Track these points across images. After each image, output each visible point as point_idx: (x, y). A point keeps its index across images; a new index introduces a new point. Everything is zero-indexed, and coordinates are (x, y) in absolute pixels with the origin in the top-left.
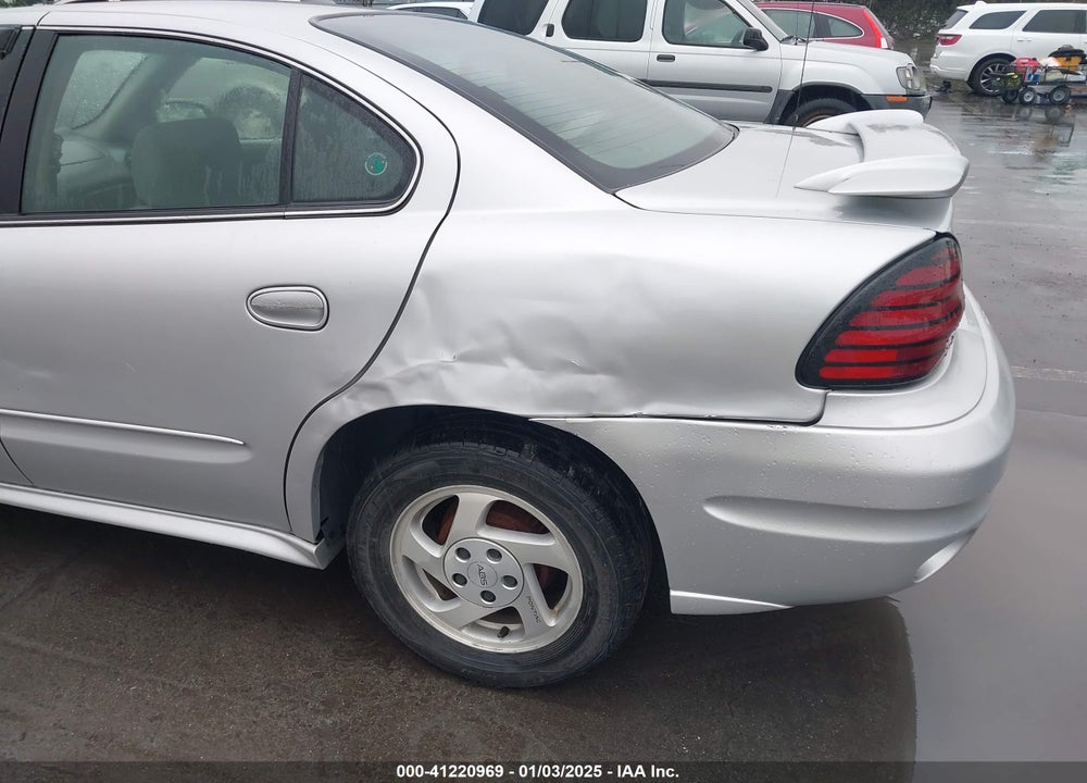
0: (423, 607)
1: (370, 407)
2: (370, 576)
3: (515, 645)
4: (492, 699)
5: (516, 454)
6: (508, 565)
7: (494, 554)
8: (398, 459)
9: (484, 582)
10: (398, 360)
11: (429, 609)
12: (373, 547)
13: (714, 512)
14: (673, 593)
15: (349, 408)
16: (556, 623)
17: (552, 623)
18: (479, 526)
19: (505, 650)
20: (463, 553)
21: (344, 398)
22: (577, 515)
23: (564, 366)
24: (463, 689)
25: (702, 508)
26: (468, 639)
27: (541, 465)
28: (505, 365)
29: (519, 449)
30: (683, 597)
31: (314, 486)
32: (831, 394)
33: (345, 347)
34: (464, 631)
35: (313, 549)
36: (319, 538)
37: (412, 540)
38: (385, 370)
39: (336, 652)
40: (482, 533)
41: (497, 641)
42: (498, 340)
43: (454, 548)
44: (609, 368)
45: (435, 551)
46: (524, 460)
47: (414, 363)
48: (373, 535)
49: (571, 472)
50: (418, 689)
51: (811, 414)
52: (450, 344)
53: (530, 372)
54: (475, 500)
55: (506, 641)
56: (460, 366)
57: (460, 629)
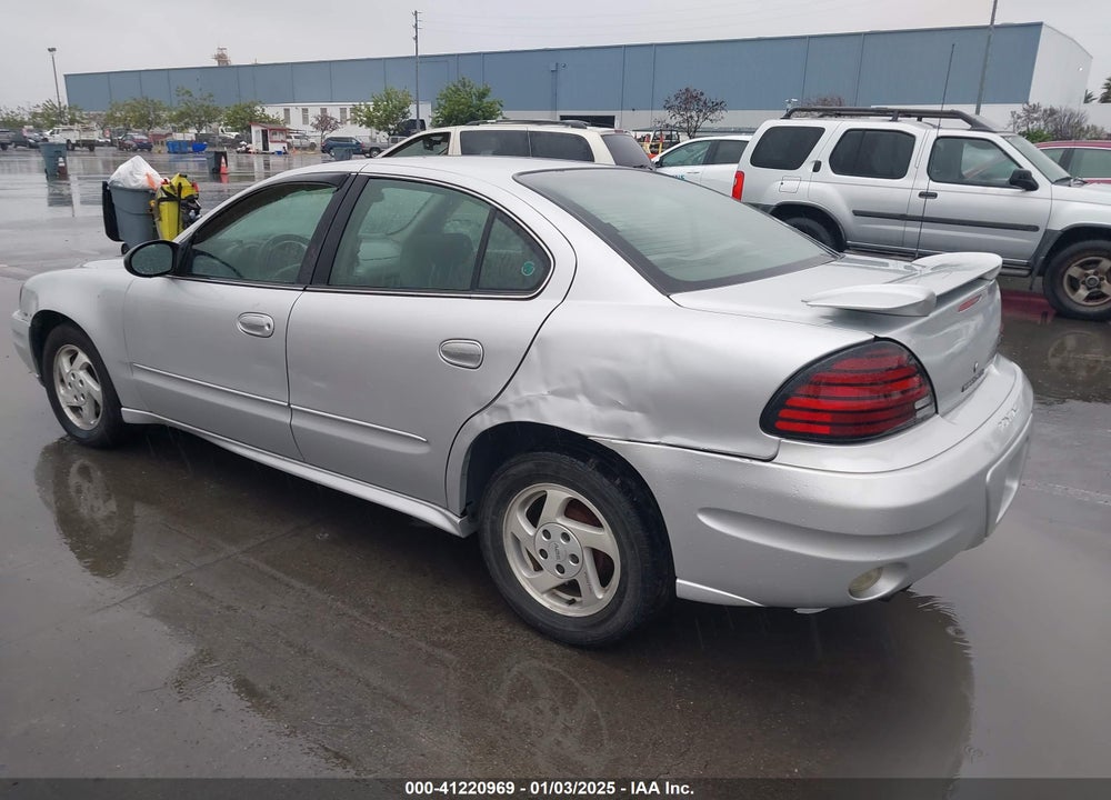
0: (520, 572)
1: (498, 421)
2: (489, 543)
3: (577, 611)
4: (556, 649)
5: (582, 464)
6: (574, 546)
7: (566, 537)
8: (513, 461)
9: (558, 557)
10: (517, 392)
11: (523, 574)
12: (493, 522)
13: (703, 519)
14: (678, 581)
15: (487, 421)
16: (602, 596)
17: (600, 597)
18: (557, 516)
19: (570, 614)
20: (547, 534)
21: (484, 414)
22: (617, 512)
23: (614, 404)
24: (539, 640)
25: (695, 515)
26: (545, 601)
27: (597, 473)
28: (577, 400)
29: (585, 461)
30: (686, 586)
31: (463, 474)
32: (784, 440)
33: (488, 381)
34: (545, 596)
35: (458, 520)
36: (463, 514)
37: (518, 522)
38: (509, 398)
39: (463, 602)
40: (559, 521)
41: (565, 606)
42: (576, 384)
43: (541, 530)
44: (641, 408)
45: (530, 531)
46: (588, 469)
47: (525, 394)
48: (493, 514)
49: (618, 482)
50: (508, 634)
51: (768, 453)
52: (547, 383)
53: (592, 406)
54: (557, 495)
55: (571, 607)
56: (550, 398)
57: (543, 593)
